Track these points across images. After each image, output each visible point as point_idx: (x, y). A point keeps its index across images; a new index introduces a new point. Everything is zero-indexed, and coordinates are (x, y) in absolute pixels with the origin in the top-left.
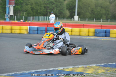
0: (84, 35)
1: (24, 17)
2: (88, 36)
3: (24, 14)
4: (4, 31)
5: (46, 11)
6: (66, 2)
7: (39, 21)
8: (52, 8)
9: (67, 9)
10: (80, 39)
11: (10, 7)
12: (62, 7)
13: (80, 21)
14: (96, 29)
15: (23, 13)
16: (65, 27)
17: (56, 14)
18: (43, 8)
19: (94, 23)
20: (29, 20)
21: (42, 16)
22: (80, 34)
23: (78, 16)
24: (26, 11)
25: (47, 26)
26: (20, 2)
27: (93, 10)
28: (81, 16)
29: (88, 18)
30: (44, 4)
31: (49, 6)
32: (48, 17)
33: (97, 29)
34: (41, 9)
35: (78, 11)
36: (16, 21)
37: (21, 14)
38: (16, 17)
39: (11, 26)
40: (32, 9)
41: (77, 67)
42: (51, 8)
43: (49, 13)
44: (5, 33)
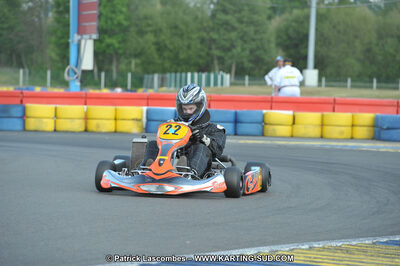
0: (336, 136)
1: (132, 77)
2: (352, 138)
3: (133, 66)
4: (64, 125)
5: (208, 54)
6: (277, 22)
8: (228, 45)
9: (278, 45)
10: (321, 149)
11: (83, 42)
12: (261, 39)
13: (323, 88)
14: (379, 114)
15: (130, 63)
16: (271, 109)
17: (242, 63)
18: (196, 45)
19: (374, 93)
20: (147, 87)
21: (192, 72)
22: (322, 132)
23: (315, 73)
24: (136, 56)
25: (209, 106)
26: (120, 24)
27: (369, 50)
28: (329, 70)
29: (351, 77)
30: (199, 30)
31: (215, 36)
32: (212, 76)
33: (383, 115)
34: (189, 47)
35: (316, 57)
36: (105, 91)
37: (123, 67)
38: (103, 75)
39: (85, 107)
40: (160, 48)
41: (306, 246)
42: (223, 43)
43: (216, 62)
44: (66, 132)
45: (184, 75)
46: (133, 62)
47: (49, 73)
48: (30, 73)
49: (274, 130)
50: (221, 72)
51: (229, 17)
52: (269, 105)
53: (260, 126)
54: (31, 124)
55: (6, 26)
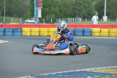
0: (113, 35)
1: (52, 20)
3: (53, 17)
4: (33, 34)
5: (75, 13)
6: (94, 3)
7: (67, 23)
8: (80, 9)
9: (96, 9)
10: (109, 40)
11: (38, 9)
12: (90, 8)
13: (109, 22)
15: (52, 15)
16: (94, 28)
17: (85, 15)
18: (71, 10)
21: (70, 18)
23: (107, 17)
24: (54, 13)
25: (75, 28)
26: (49, 4)
28: (110, 16)
30: (72, 5)
31: (76, 7)
32: (76, 19)
34: (69, 10)
35: (107, 12)
36: (45, 24)
37: (50, 17)
38: (44, 19)
39: (39, 28)
40: (60, 11)
43: (77, 15)
44: (34, 36)
45: (67, 19)
48: (23, 19)
49: (94, 34)
50: (78, 18)
51: (81, 1)
53: (90, 33)
54: (24, 34)
55: (15, 5)
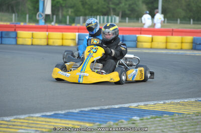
1: (70, 18)
2: (181, 49)
3: (70, 13)
4: (36, 42)
5: (108, 7)
8: (117, 2)
9: (143, 2)
13: (166, 24)
14: (195, 37)
15: (68, 11)
16: (141, 34)
17: (125, 11)
19: (191, 26)
20: (77, 23)
21: (100, 15)
22: (166, 46)
24: (71, 7)
27: (189, 5)
28: (168, 15)
29: (180, 18)
32: (110, 18)
33: (197, 37)
34: (98, 3)
35: (162, 8)
37: (64, 13)
38: (55, 17)
39: (47, 33)
40: (84, 3)
43: (111, 11)
44: (37, 45)
46: (70, 10)
47: (27, 16)
48: (18, 16)
49: (142, 45)
50: (114, 16)
52: (139, 32)
53: (135, 43)
54: (20, 41)
